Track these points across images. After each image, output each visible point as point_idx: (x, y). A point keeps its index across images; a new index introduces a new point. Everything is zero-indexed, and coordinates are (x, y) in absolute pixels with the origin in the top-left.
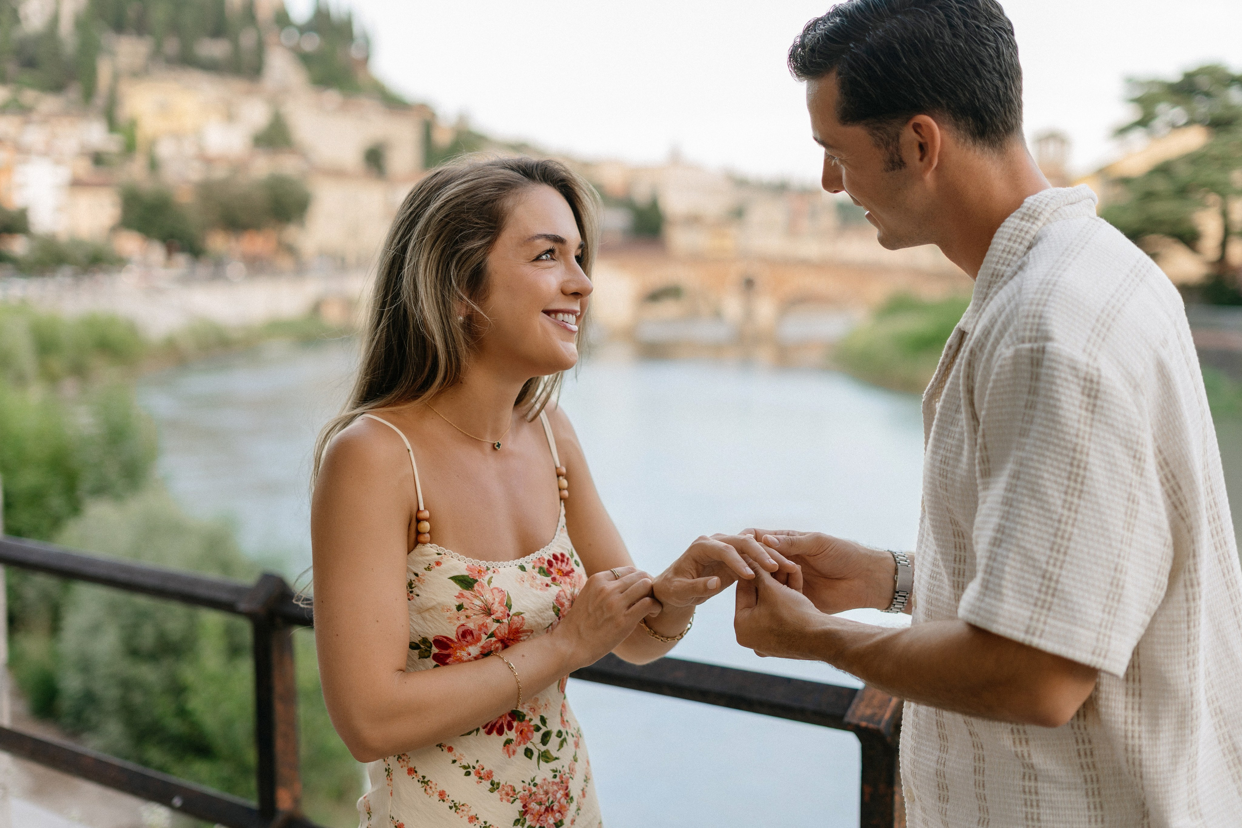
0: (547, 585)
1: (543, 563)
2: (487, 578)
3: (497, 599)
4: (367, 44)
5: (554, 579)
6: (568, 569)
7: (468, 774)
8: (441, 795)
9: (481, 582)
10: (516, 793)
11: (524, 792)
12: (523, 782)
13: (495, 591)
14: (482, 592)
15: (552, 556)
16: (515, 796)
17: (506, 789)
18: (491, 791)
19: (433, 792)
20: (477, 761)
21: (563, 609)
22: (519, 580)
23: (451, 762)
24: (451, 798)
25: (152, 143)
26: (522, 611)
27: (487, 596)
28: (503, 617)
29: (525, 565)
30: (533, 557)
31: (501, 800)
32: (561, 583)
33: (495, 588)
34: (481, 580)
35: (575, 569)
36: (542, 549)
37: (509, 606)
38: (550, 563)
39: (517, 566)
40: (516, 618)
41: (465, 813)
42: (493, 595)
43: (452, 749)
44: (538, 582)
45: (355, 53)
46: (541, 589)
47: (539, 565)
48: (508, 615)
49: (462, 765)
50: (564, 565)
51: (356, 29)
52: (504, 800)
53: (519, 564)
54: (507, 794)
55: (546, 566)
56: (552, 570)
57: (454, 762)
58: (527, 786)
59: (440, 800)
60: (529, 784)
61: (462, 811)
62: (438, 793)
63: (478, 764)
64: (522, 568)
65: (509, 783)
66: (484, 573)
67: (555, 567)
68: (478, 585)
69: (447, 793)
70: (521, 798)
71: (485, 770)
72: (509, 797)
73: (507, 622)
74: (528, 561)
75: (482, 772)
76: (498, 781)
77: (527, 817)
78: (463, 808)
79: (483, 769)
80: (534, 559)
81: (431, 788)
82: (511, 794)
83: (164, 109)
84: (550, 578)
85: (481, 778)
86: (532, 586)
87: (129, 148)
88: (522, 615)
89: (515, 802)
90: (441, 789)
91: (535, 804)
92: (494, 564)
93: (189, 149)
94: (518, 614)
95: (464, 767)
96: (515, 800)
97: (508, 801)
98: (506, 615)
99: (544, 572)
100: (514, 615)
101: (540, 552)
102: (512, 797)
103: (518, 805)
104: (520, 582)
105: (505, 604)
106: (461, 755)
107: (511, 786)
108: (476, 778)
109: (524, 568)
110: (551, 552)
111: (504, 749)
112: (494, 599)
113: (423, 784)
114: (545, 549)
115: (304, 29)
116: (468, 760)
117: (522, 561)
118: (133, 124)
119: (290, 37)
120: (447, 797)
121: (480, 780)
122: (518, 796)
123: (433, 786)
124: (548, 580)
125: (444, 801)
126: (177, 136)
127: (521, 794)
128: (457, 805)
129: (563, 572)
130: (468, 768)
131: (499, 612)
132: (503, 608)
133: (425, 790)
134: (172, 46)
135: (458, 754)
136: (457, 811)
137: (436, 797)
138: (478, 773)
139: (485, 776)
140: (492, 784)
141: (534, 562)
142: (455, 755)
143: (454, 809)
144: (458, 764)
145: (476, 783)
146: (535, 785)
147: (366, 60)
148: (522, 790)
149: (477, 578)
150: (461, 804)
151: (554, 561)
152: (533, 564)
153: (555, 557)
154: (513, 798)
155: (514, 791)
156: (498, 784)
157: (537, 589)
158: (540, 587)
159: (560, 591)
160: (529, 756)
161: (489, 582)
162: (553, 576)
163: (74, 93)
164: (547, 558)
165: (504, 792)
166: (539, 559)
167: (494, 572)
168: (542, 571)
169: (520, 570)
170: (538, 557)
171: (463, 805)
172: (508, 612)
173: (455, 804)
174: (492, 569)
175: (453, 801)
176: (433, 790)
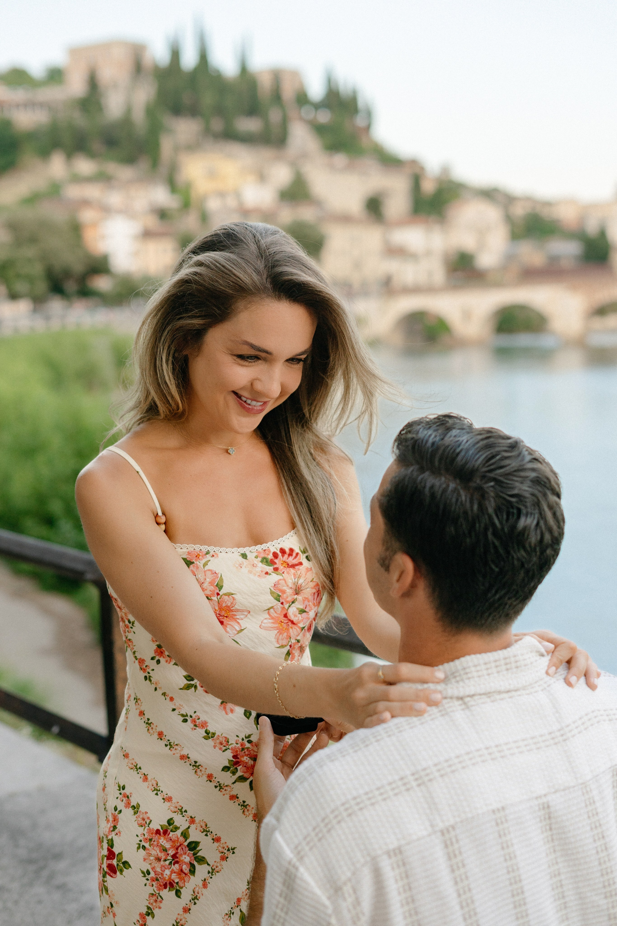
0: (267, 573)
1: (268, 554)
2: (204, 561)
3: (208, 580)
4: (369, 114)
5: (276, 569)
6: (295, 561)
7: (185, 721)
8: (160, 735)
9: (197, 564)
10: (229, 744)
11: (236, 745)
12: (237, 736)
13: (208, 573)
14: (196, 572)
15: (279, 550)
16: (227, 746)
17: (221, 739)
18: (206, 738)
19: (154, 732)
20: (195, 712)
21: (285, 595)
22: (237, 566)
23: (171, 709)
24: (167, 738)
25: (203, 200)
26: (233, 592)
27: (199, 576)
28: (213, 595)
29: (248, 554)
30: (259, 547)
31: (215, 747)
32: (283, 573)
33: (209, 570)
34: (198, 562)
35: (303, 563)
36: (270, 543)
37: (220, 587)
38: (275, 555)
39: (239, 554)
40: (226, 598)
41: (178, 751)
42: (205, 575)
43: (173, 699)
44: (258, 569)
45: (360, 121)
46: (259, 576)
47: (263, 555)
48: (218, 594)
49: (180, 713)
50: (291, 558)
51: (360, 104)
52: (217, 748)
53: (243, 552)
54: (221, 743)
55: (270, 557)
56: (276, 561)
57: (174, 710)
58: (241, 740)
59: (158, 739)
60: (243, 740)
61: (176, 749)
62: (157, 733)
63: (196, 714)
64: (244, 556)
65: (224, 735)
66: (202, 556)
67: (280, 559)
68: (194, 566)
69: (165, 733)
70: (232, 749)
71: (200, 720)
72: (222, 746)
73: (217, 600)
74: (253, 551)
75: (197, 721)
76: (214, 732)
77: (239, 768)
78: (176, 747)
79: (199, 719)
80: (260, 550)
81: (152, 728)
82: (224, 744)
83: (212, 175)
84: (271, 568)
85: (195, 725)
86: (250, 572)
87: (186, 205)
88: (233, 596)
89: (227, 751)
90: (160, 730)
91: (248, 759)
92: (216, 549)
93: (231, 202)
94: (229, 594)
95: (183, 715)
96: (226, 749)
97: (220, 749)
98: (216, 593)
99: (267, 562)
100: (225, 594)
101: (268, 545)
102: (224, 746)
103: (229, 755)
104: (237, 568)
105: (216, 584)
106: (180, 705)
107: (226, 738)
108: (192, 726)
109: (246, 556)
110: (280, 546)
111: (221, 706)
112: (205, 579)
113: (147, 725)
114: (273, 543)
115: (317, 106)
116: (187, 710)
117: (246, 550)
118: (188, 186)
119: (308, 113)
120: (164, 737)
121: (195, 727)
122: (230, 747)
123: (154, 727)
124: (270, 569)
125: (161, 739)
126: (222, 194)
127: (232, 746)
128: (172, 744)
129: (288, 564)
130: (186, 717)
131: (208, 590)
132: (213, 587)
133: (148, 730)
134: (217, 125)
135: (177, 704)
136: (171, 749)
137: (156, 736)
138: (194, 721)
139: (199, 725)
140: (207, 732)
141: (259, 552)
142: (175, 705)
143: (169, 747)
144: (176, 712)
145: (191, 730)
146: (250, 742)
147: (368, 128)
148: (234, 743)
149: (194, 561)
150: (175, 744)
151: (280, 554)
152: (257, 554)
153: (283, 551)
154: (225, 748)
155: (228, 742)
156: (214, 734)
157: (255, 575)
158: (258, 574)
159: (280, 580)
160: (248, 716)
161: (205, 565)
162: (275, 566)
163: (144, 164)
164: (273, 550)
165: (218, 741)
166: (265, 550)
167: (213, 556)
168: (265, 560)
169: (241, 557)
170: (264, 549)
171: (177, 745)
172: (218, 591)
173: (170, 743)
174: (211, 554)
175: (169, 740)
176: (154, 730)
